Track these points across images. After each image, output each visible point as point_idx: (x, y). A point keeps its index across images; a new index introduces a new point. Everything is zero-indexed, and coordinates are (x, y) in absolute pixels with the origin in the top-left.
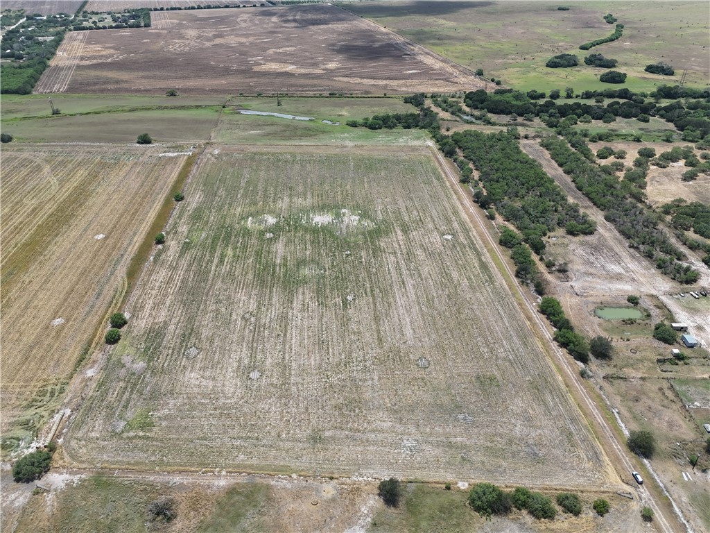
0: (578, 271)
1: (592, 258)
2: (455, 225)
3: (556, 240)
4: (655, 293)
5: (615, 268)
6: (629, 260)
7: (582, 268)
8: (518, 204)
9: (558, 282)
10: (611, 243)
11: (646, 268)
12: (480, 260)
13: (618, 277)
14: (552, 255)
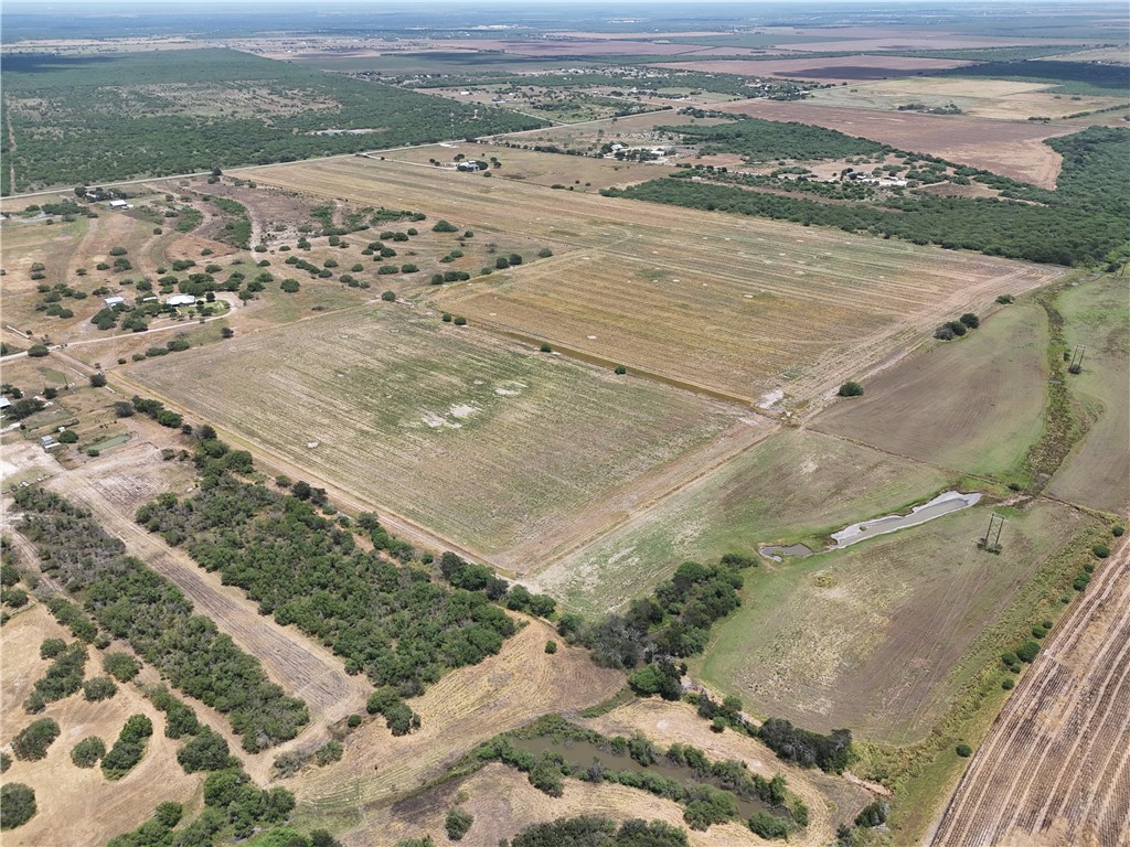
0: (153, 464)
1: (139, 483)
2: (318, 460)
3: (189, 486)
4: (68, 473)
5: (109, 482)
6: (93, 498)
7: (149, 468)
8: (262, 517)
9: (171, 447)
10: (115, 511)
11: (72, 495)
12: (259, 437)
13: (106, 474)
14: (187, 469)
